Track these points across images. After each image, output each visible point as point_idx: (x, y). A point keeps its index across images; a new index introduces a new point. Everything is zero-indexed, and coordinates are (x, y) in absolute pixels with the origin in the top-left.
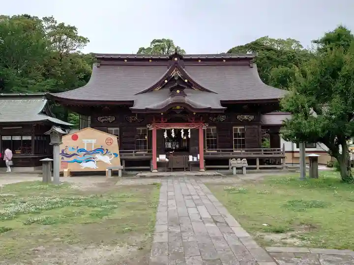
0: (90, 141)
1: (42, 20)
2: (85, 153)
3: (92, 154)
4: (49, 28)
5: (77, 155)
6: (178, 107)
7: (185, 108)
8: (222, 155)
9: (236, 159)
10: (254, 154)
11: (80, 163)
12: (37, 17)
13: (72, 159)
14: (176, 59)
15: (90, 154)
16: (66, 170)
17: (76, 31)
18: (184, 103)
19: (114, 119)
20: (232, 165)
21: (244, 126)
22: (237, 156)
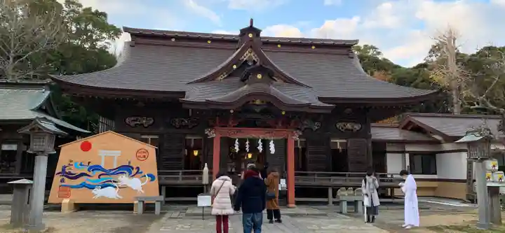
0: (109, 153)
1: (63, 4)
2: (101, 172)
3: (113, 174)
5: (87, 175)
6: (258, 102)
7: (269, 103)
8: (317, 181)
9: (347, 187)
11: (93, 189)
13: (78, 181)
14: (250, 35)
15: (108, 175)
16: (66, 201)
17: (106, 17)
19: (151, 122)
20: (341, 198)
21: (346, 139)
22: (349, 183)
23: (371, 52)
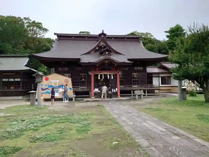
0: (55, 81)
1: (23, 19)
3: (57, 88)
4: (27, 23)
5: (48, 89)
6: (107, 62)
7: (111, 62)
8: (128, 88)
9: (138, 90)
10: (144, 88)
12: (20, 17)
13: (45, 91)
14: (103, 36)
16: (42, 98)
17: (42, 25)
18: (110, 59)
19: (68, 69)
20: (136, 94)
21: (138, 73)
22: (138, 89)
23: (149, 36)
